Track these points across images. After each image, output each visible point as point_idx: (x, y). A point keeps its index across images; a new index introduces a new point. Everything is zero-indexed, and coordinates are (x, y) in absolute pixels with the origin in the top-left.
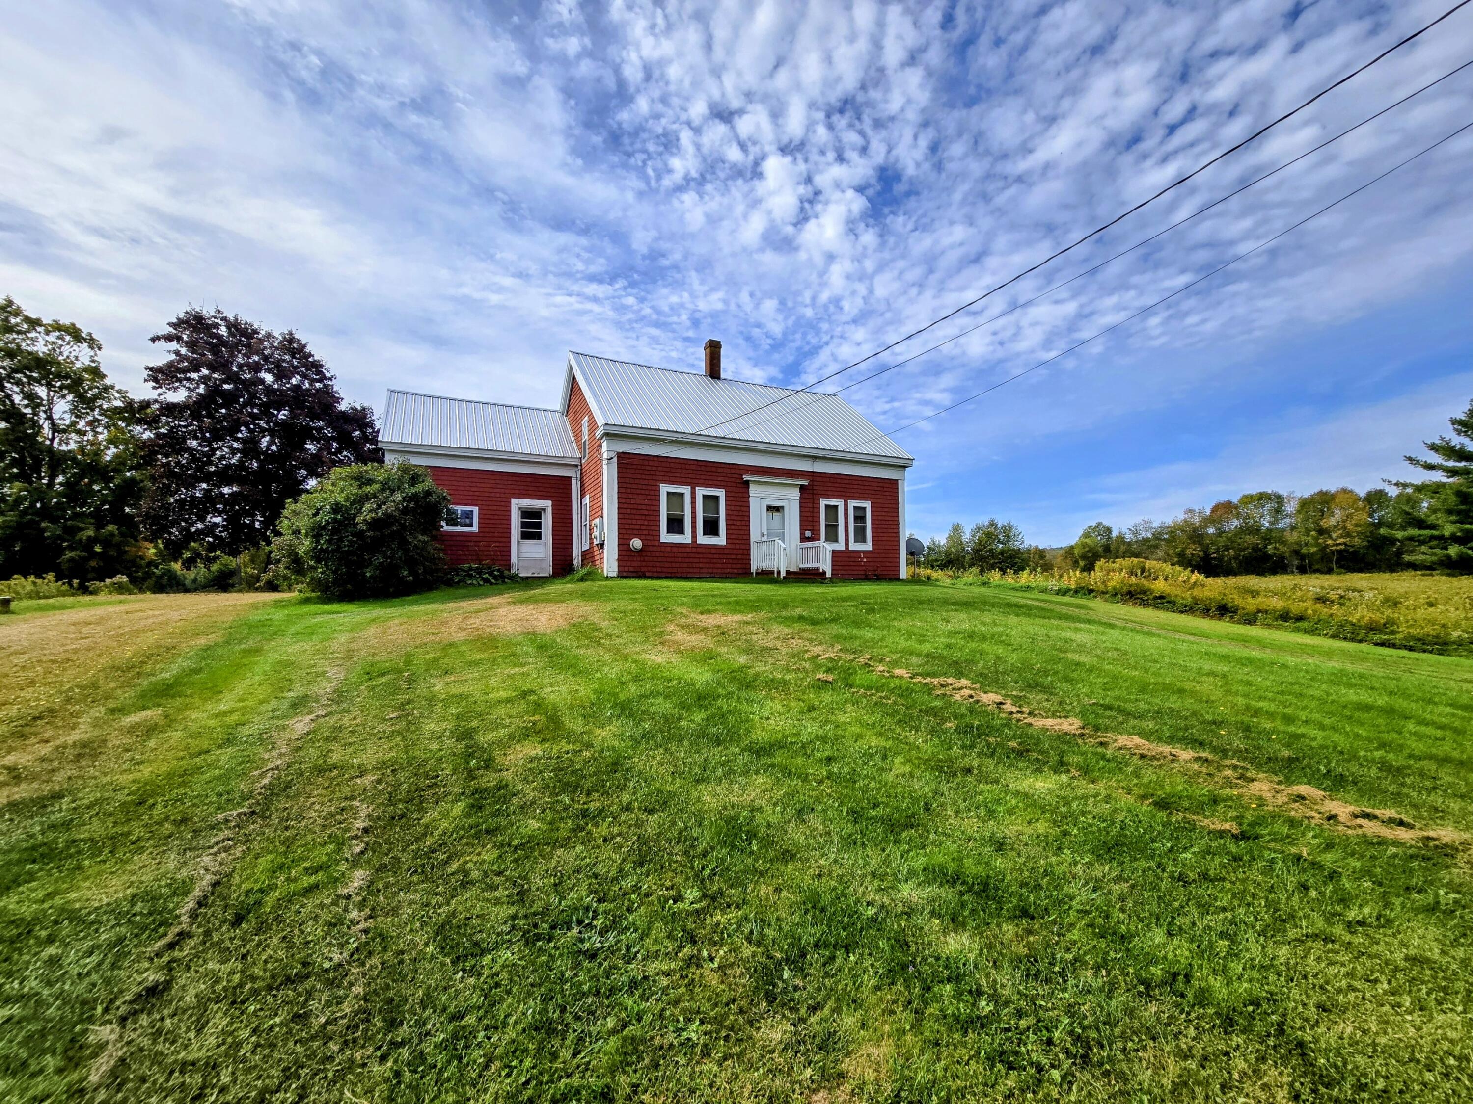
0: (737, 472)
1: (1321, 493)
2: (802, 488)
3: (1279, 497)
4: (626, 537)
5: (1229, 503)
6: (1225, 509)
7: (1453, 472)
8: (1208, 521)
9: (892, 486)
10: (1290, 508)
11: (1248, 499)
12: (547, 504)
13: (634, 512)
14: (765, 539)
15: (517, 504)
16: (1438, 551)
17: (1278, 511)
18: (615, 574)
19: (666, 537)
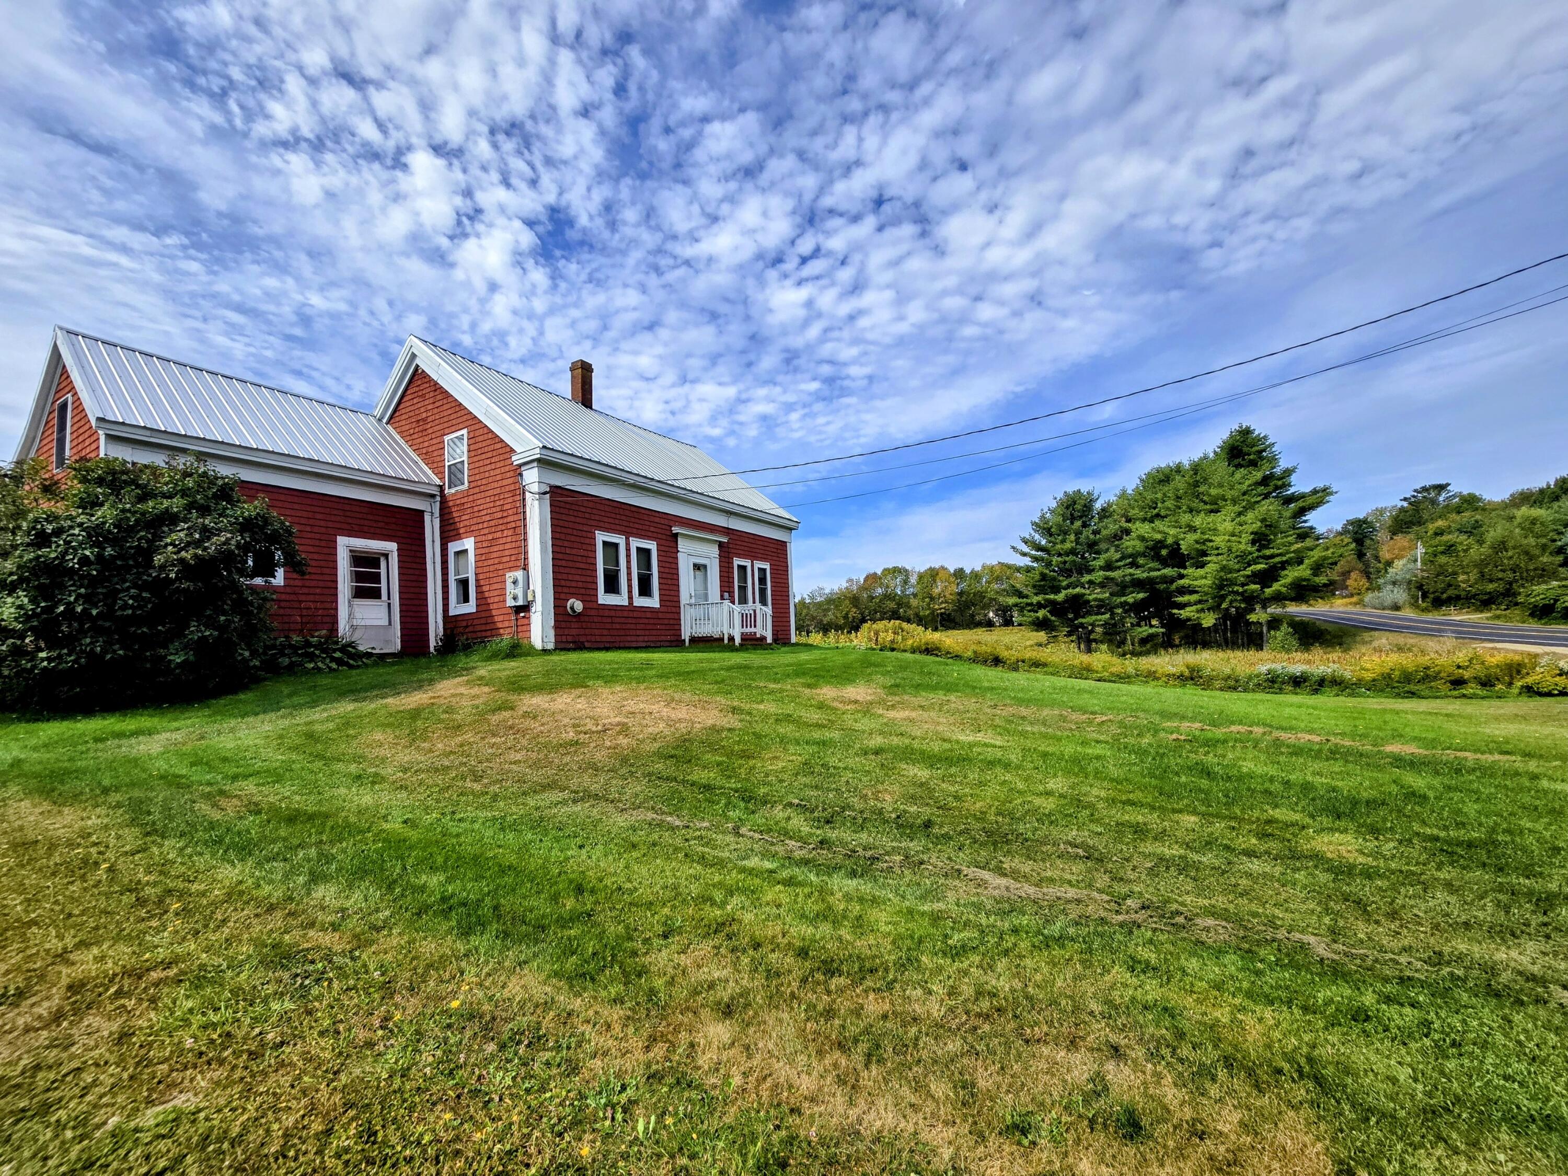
0: (666, 522)
1: (931, 569)
2: (721, 545)
3: (906, 571)
4: (563, 596)
5: (875, 574)
6: (872, 578)
7: (1036, 559)
8: (863, 588)
9: (781, 547)
10: (913, 580)
11: (886, 571)
12: (391, 547)
13: (571, 564)
14: (693, 601)
15: (345, 545)
16: (1032, 614)
17: (906, 582)
18: (551, 646)
19: (604, 599)
